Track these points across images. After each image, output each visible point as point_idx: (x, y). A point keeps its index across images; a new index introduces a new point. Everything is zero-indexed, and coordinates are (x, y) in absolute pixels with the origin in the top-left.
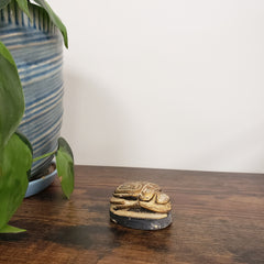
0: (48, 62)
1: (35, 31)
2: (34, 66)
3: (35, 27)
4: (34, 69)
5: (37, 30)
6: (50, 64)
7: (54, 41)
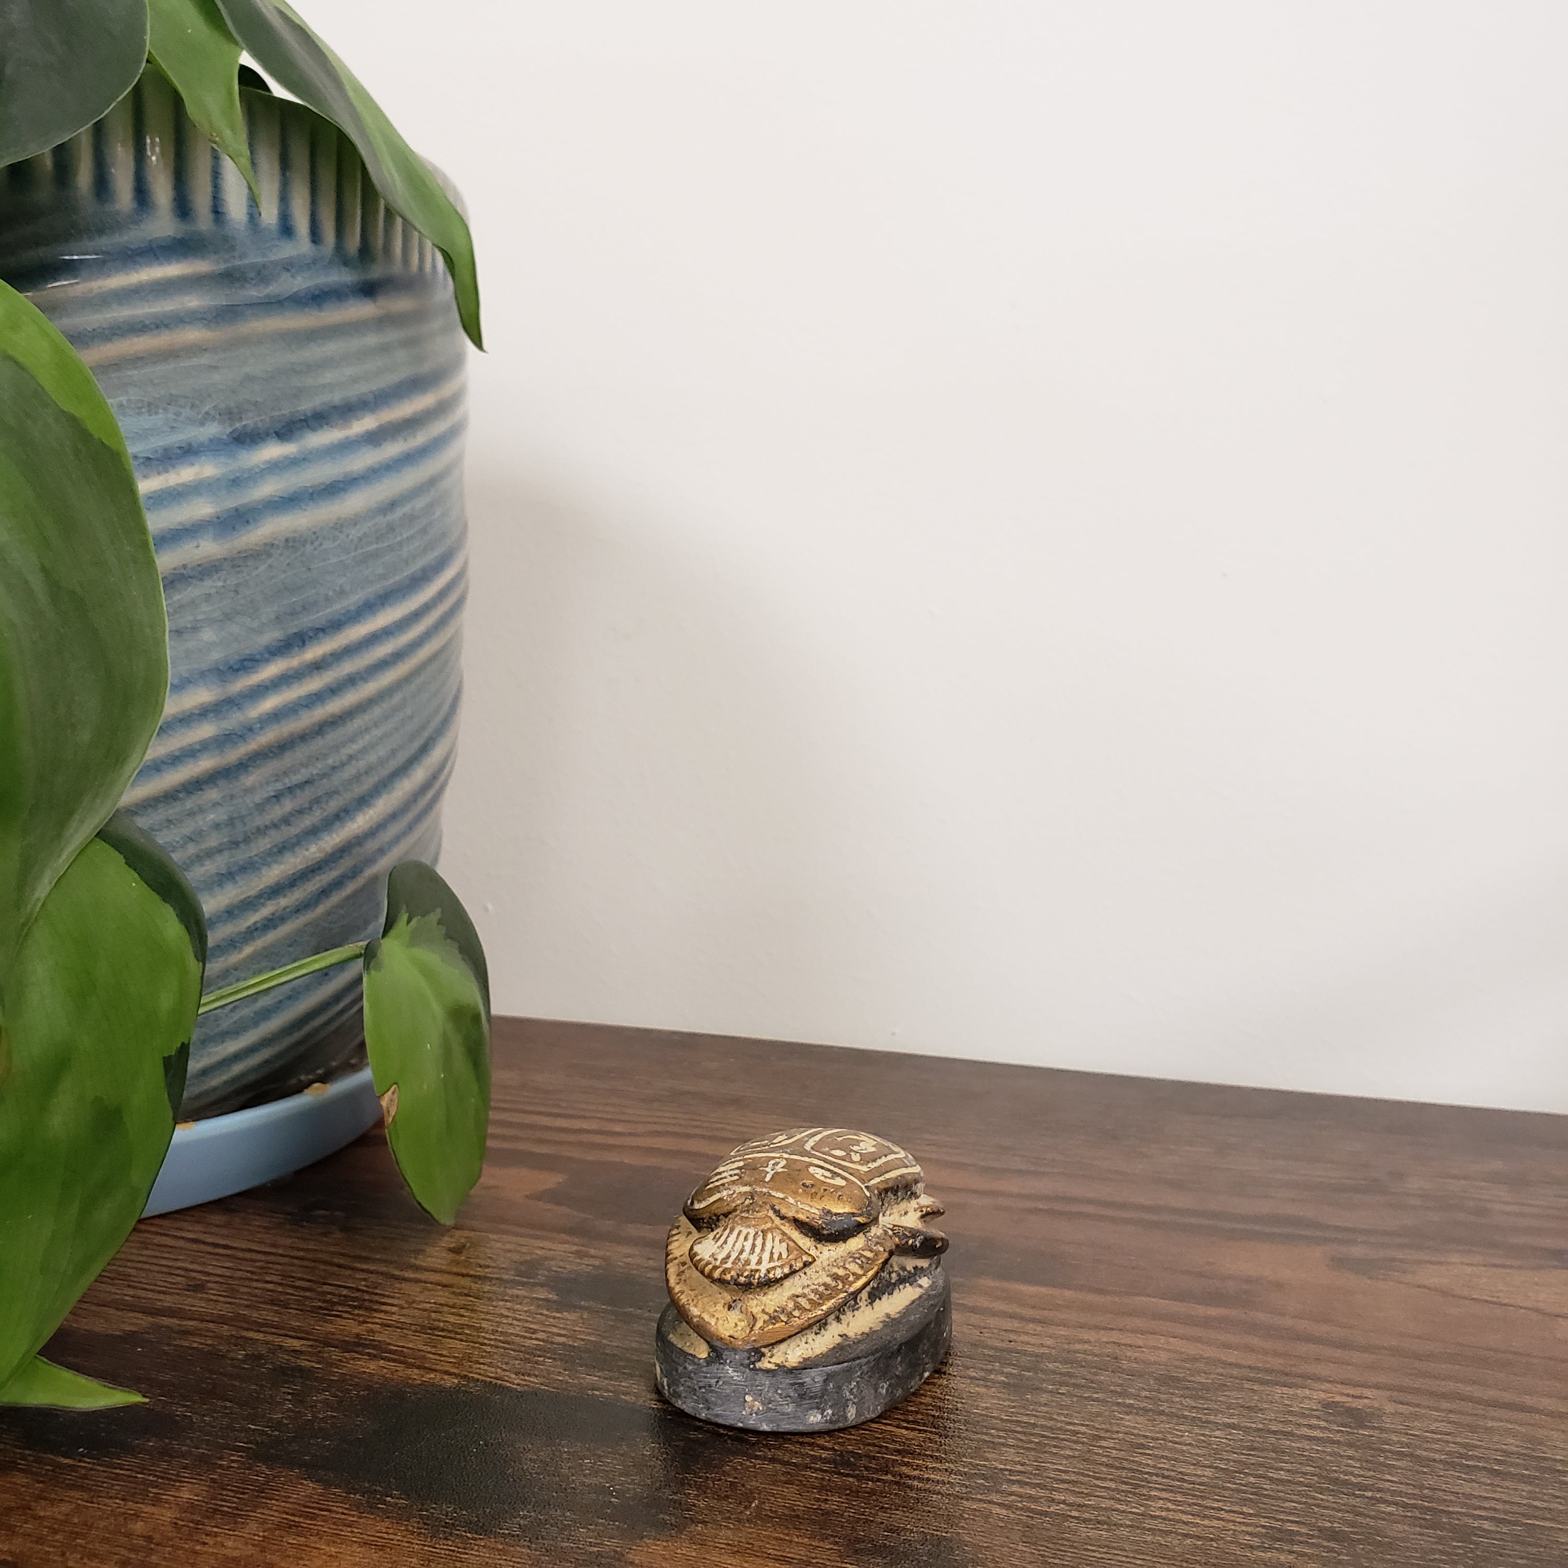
0: (366, 423)
1: (287, 250)
2: (273, 451)
3: (286, 229)
4: (275, 467)
5: (302, 245)
6: (374, 438)
7: (401, 304)
